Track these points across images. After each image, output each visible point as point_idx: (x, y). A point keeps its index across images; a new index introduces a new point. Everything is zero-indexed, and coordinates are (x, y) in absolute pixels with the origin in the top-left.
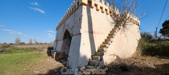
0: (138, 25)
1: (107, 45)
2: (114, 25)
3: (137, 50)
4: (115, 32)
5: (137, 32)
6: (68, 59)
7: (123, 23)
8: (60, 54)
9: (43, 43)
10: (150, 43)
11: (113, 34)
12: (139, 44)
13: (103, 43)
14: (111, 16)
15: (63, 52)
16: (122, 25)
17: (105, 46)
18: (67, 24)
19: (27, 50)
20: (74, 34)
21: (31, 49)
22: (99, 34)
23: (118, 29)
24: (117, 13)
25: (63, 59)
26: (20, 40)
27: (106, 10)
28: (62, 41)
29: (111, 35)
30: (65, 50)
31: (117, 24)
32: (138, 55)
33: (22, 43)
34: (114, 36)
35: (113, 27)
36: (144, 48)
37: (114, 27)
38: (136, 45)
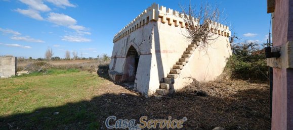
0: (228, 36)
1: (181, 66)
2: (191, 39)
3: (224, 71)
4: (192, 50)
5: (226, 46)
6: (135, 81)
7: (203, 38)
8: (122, 75)
9: (86, 58)
10: (244, 61)
11: (189, 53)
12: (227, 63)
13: (177, 64)
14: (188, 29)
15: (126, 73)
16: (201, 40)
17: (178, 68)
18: (132, 38)
19: (70, 69)
20: (142, 52)
21: (76, 68)
22: (172, 53)
23: (195, 45)
24: (196, 24)
25: (126, 82)
26: (53, 53)
27: (181, 23)
28: (125, 59)
29: (187, 54)
30: (129, 71)
31: (196, 38)
32: (224, 78)
33: (56, 58)
34: (189, 55)
35: (190, 43)
36: (235, 68)
38: (224, 65)
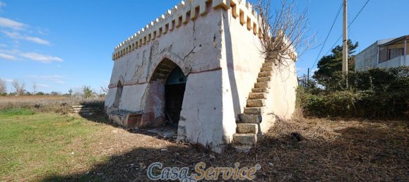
0: (294, 60)
1: (265, 95)
2: (264, 56)
4: (272, 70)
6: (181, 123)
7: (280, 54)
8: (141, 115)
11: (270, 75)
13: (253, 91)
14: (260, 38)
15: (149, 111)
16: (278, 57)
18: (163, 45)
20: (195, 68)
22: (246, 72)
23: (273, 64)
25: (150, 127)
27: (254, 25)
28: (147, 84)
29: (265, 76)
30: (154, 107)
31: (269, 55)
37: (266, 62)
